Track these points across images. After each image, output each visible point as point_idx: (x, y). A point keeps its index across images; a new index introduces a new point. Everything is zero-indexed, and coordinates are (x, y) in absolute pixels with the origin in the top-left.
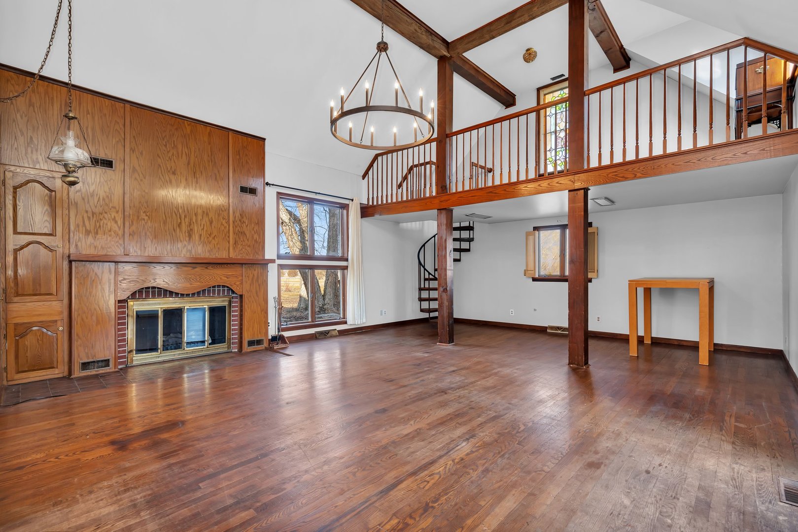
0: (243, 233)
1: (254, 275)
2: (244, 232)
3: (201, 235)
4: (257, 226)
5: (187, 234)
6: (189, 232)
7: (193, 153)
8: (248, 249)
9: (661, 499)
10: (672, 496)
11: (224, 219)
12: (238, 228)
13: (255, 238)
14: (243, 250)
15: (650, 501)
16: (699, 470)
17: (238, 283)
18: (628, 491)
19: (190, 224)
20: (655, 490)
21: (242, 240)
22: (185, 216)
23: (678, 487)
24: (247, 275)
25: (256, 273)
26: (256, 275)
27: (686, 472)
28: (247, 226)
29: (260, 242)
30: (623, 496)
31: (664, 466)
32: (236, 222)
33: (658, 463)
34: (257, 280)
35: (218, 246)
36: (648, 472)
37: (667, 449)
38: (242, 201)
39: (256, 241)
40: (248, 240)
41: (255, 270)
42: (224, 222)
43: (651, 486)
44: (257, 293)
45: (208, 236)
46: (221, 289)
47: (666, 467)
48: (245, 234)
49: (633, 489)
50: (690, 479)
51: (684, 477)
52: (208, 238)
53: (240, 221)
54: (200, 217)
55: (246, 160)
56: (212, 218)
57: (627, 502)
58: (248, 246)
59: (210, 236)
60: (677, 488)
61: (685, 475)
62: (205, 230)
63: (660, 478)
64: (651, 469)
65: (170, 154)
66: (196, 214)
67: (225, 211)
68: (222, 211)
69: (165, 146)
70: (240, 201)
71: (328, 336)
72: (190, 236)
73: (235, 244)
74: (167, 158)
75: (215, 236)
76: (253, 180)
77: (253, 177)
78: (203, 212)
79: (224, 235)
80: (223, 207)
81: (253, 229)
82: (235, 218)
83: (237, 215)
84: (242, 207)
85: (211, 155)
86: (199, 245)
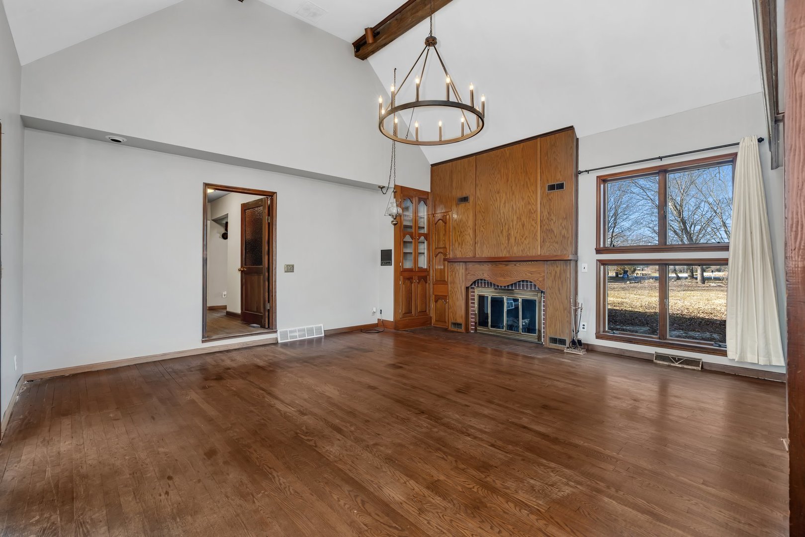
0: (551, 231)
1: (556, 272)
2: (552, 229)
3: (516, 238)
4: (565, 220)
5: (506, 238)
6: (508, 236)
7: (510, 172)
8: (556, 245)
9: (142, 465)
10: (136, 473)
11: (533, 220)
12: (546, 226)
13: (563, 233)
14: (551, 247)
15: (148, 460)
16: (127, 518)
17: (540, 279)
18: (168, 455)
19: (509, 230)
20: (151, 469)
21: (550, 237)
22: (505, 224)
23: (136, 484)
24: (549, 272)
25: (558, 270)
26: (558, 272)
27: (139, 504)
28: (554, 223)
29: (568, 238)
30: (167, 450)
31: (163, 494)
32: (545, 220)
33: (170, 492)
34: (560, 277)
35: (529, 246)
36: (170, 478)
37: (178, 520)
38: (550, 199)
39: (564, 237)
40: (556, 237)
41: (557, 267)
42: (533, 223)
43: (157, 469)
44: (559, 290)
46: (525, 283)
47: (160, 495)
48: (553, 231)
49: (166, 459)
50: (130, 499)
51: (137, 497)
52: (521, 239)
53: (548, 219)
54: (515, 223)
55: (554, 158)
56: (524, 221)
57: (161, 450)
58: (556, 243)
59: (522, 237)
60: (137, 482)
61: (138, 500)
62: (518, 233)
63: (156, 480)
64: (170, 482)
65: (496, 179)
66: (512, 221)
67: (535, 212)
68: (532, 213)
69: (494, 174)
70: (547, 201)
71: (677, 365)
72: (509, 239)
73: (543, 241)
74: (495, 183)
75: (527, 236)
76: (561, 175)
77: (560, 172)
78: (518, 218)
79: (533, 235)
80: (533, 209)
81: (561, 225)
82: (543, 217)
83: (545, 214)
84: (550, 205)
85: (524, 166)
86: (515, 246)
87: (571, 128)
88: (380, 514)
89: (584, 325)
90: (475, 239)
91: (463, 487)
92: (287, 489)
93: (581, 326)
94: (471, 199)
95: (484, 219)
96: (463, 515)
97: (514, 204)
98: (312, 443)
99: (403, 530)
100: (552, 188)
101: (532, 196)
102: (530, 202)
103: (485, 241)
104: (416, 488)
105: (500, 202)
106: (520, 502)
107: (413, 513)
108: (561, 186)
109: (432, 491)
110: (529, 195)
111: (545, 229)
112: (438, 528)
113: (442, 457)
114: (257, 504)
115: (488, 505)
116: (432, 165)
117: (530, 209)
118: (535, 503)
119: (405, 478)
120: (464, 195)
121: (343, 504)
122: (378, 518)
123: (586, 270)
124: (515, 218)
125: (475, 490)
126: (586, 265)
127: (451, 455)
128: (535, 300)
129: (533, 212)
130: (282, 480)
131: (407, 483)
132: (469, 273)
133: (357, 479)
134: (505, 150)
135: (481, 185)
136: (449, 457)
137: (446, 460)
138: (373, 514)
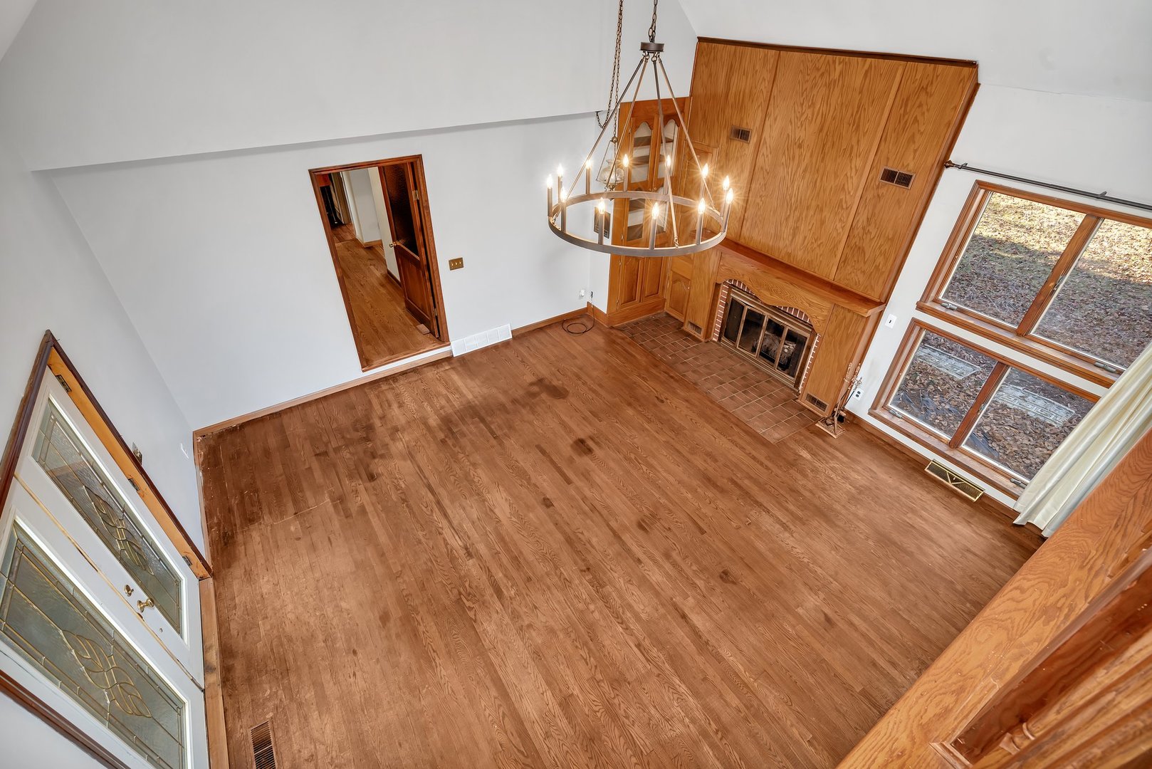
2: (863, 248)
3: (805, 237)
5: (792, 232)
6: (794, 230)
8: (861, 276)
11: (840, 220)
12: (857, 239)
13: (877, 262)
14: (853, 275)
18: (350, 616)
19: (798, 220)
21: (856, 259)
22: (796, 208)
28: (871, 240)
29: (883, 272)
30: (348, 607)
32: (857, 229)
35: (821, 259)
36: (355, 653)
38: (878, 195)
39: (877, 268)
40: (865, 263)
42: (839, 225)
44: (840, 344)
45: (814, 241)
46: (798, 313)
48: (863, 251)
52: (812, 243)
53: (863, 229)
54: (811, 213)
55: (916, 117)
56: (825, 217)
57: (343, 605)
58: (862, 272)
62: (812, 232)
65: (803, 118)
66: (808, 207)
67: (847, 208)
68: (842, 208)
69: (802, 105)
70: (874, 196)
71: (950, 484)
72: (794, 235)
73: (844, 262)
74: (799, 124)
75: (821, 243)
76: (914, 158)
77: (915, 151)
78: (818, 206)
79: (833, 245)
80: (846, 202)
81: (880, 248)
82: (858, 221)
83: (862, 218)
84: (875, 206)
85: (857, 112)
86: (800, 249)
87: (972, 65)
88: (514, 733)
89: (859, 392)
90: (745, 212)
91: (591, 709)
92: (446, 685)
93: (856, 393)
94: (754, 139)
95: (765, 185)
96: (579, 747)
97: (819, 180)
98: (471, 614)
99: (527, 757)
100: (889, 176)
101: (852, 177)
102: (846, 187)
103: (758, 222)
104: (550, 703)
105: (798, 166)
106: (630, 738)
107: (539, 736)
108: (905, 180)
109: (562, 711)
110: (849, 174)
111: (854, 242)
112: (554, 760)
113: (585, 658)
114: (423, 703)
115: (604, 737)
116: (701, 39)
117: (841, 200)
118: (642, 742)
119: (545, 686)
120: (744, 127)
121: (487, 715)
122: (512, 738)
123: (891, 325)
124: (814, 204)
125: (599, 714)
126: (894, 318)
127: (595, 658)
128: (806, 338)
129: (844, 207)
130: (443, 672)
131: (545, 694)
132: (723, 265)
133: (504, 681)
134: (834, 62)
135: (775, 119)
136: (592, 659)
137: (587, 665)
138: (509, 732)
